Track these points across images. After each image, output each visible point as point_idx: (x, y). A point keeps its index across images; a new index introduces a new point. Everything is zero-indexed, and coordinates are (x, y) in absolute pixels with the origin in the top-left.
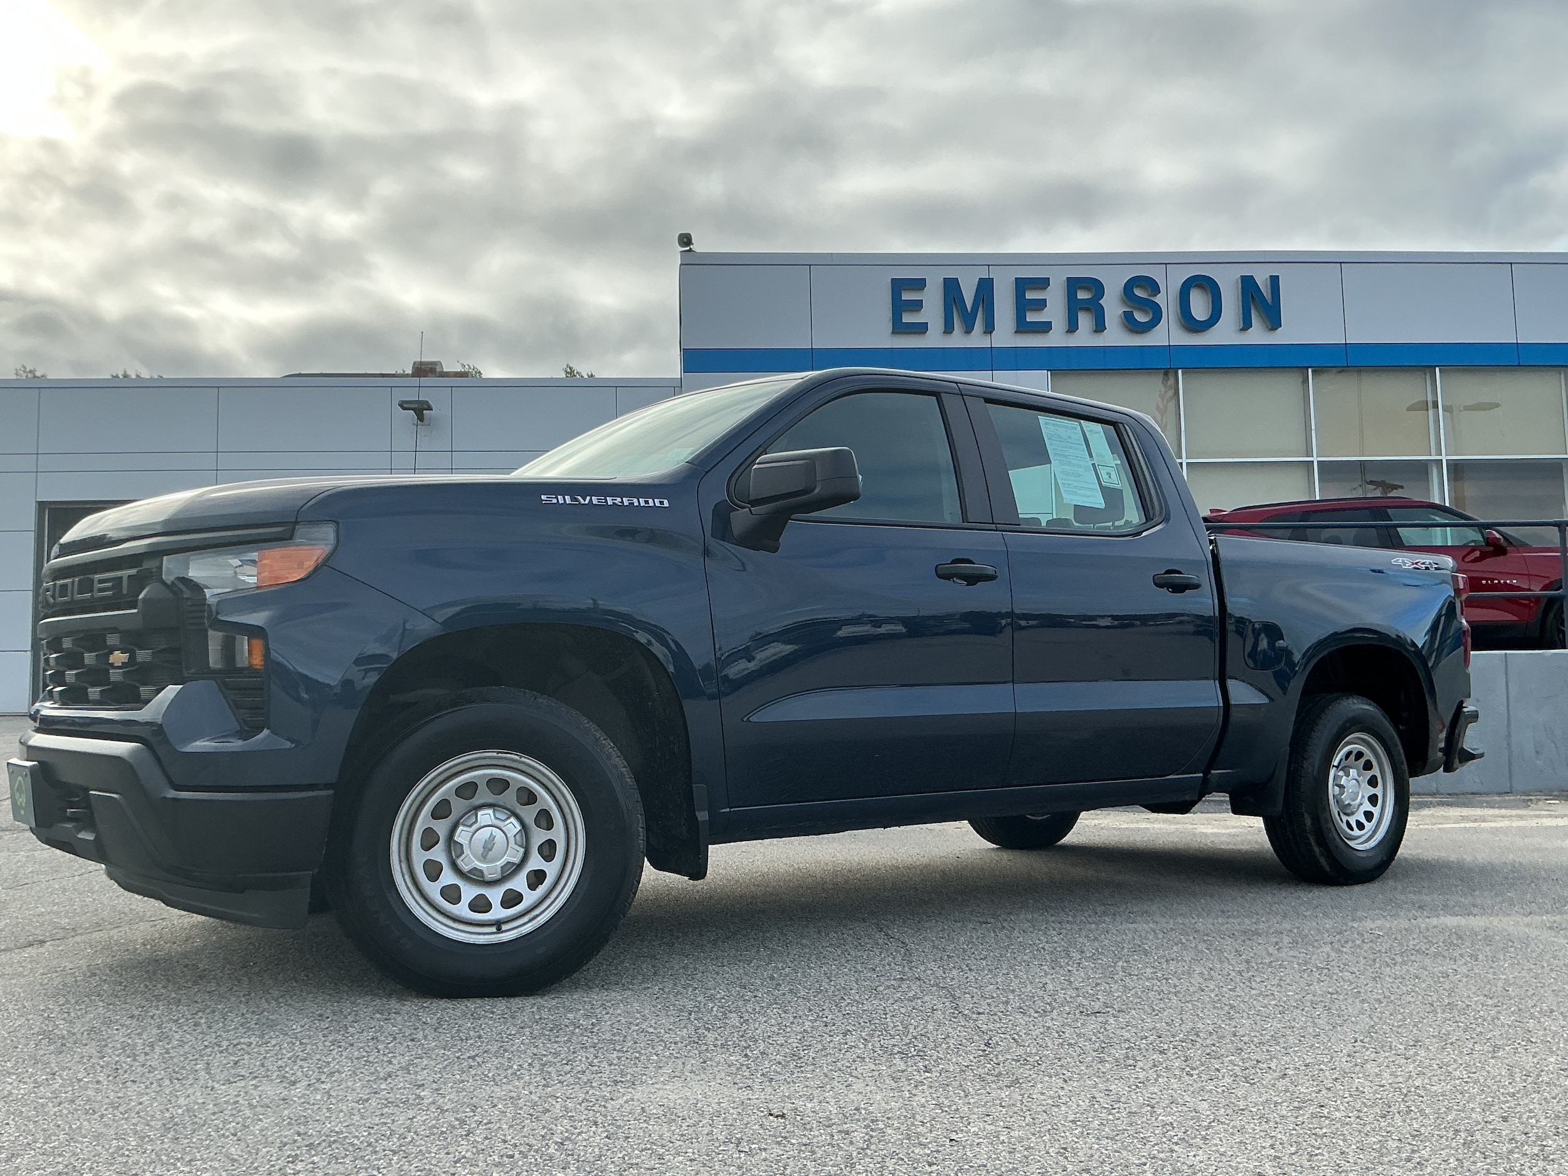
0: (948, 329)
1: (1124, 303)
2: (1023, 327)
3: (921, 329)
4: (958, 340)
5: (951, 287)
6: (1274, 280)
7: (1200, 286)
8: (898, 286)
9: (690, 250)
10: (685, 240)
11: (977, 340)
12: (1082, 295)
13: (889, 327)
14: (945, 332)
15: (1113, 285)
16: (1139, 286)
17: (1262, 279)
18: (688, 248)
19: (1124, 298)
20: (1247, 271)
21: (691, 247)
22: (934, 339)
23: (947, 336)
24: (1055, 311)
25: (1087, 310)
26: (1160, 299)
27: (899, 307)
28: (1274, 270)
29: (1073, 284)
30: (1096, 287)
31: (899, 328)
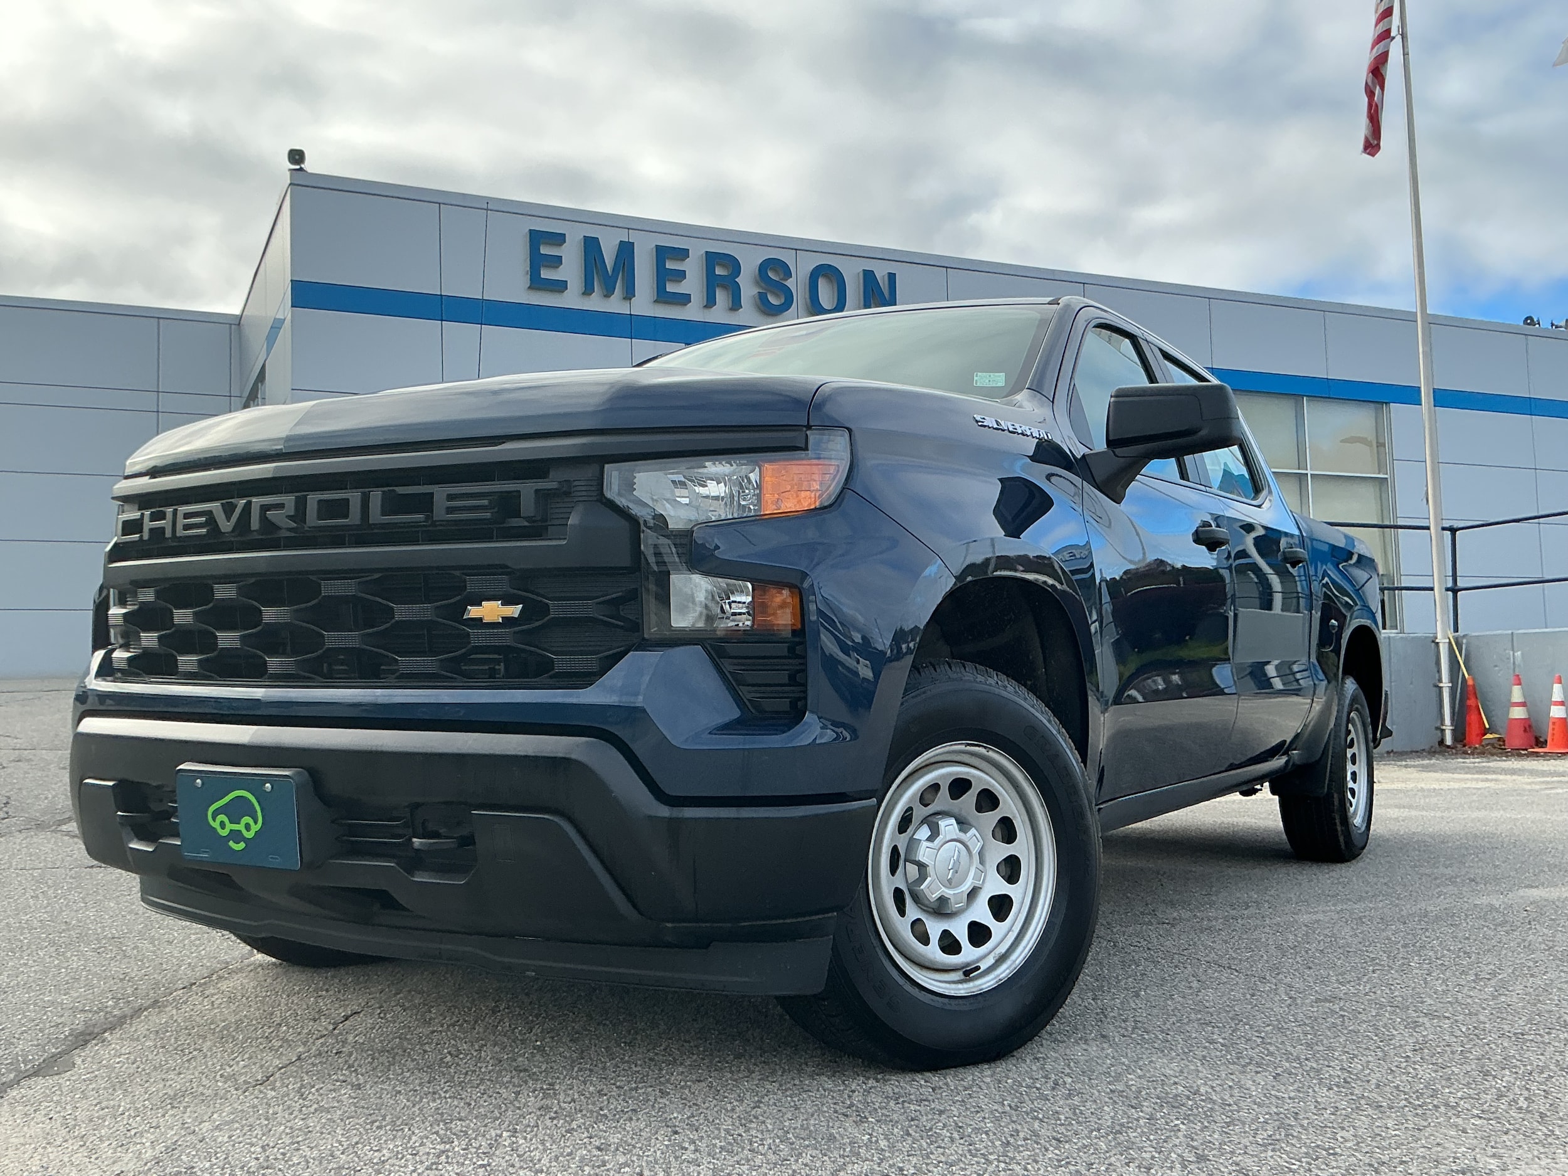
0: (588, 291)
1: (757, 283)
2: (663, 297)
3: (560, 287)
4: (596, 303)
5: (591, 246)
6: (892, 277)
7: (825, 276)
8: (537, 238)
9: (301, 169)
10: (297, 157)
11: (615, 305)
12: (719, 271)
13: (525, 281)
14: (584, 294)
15: (749, 264)
16: (774, 270)
17: (881, 272)
18: (298, 167)
19: (758, 278)
20: (870, 265)
21: (303, 166)
22: (572, 299)
23: (586, 298)
24: (693, 284)
25: (724, 287)
26: (790, 283)
27: (537, 261)
28: (892, 268)
29: (712, 259)
30: (734, 266)
31: (537, 283)
